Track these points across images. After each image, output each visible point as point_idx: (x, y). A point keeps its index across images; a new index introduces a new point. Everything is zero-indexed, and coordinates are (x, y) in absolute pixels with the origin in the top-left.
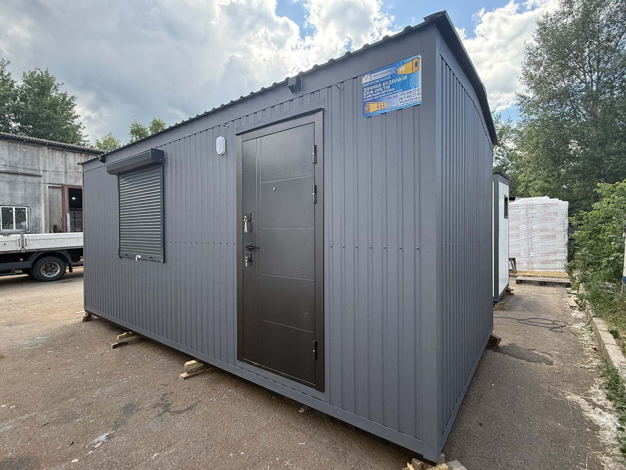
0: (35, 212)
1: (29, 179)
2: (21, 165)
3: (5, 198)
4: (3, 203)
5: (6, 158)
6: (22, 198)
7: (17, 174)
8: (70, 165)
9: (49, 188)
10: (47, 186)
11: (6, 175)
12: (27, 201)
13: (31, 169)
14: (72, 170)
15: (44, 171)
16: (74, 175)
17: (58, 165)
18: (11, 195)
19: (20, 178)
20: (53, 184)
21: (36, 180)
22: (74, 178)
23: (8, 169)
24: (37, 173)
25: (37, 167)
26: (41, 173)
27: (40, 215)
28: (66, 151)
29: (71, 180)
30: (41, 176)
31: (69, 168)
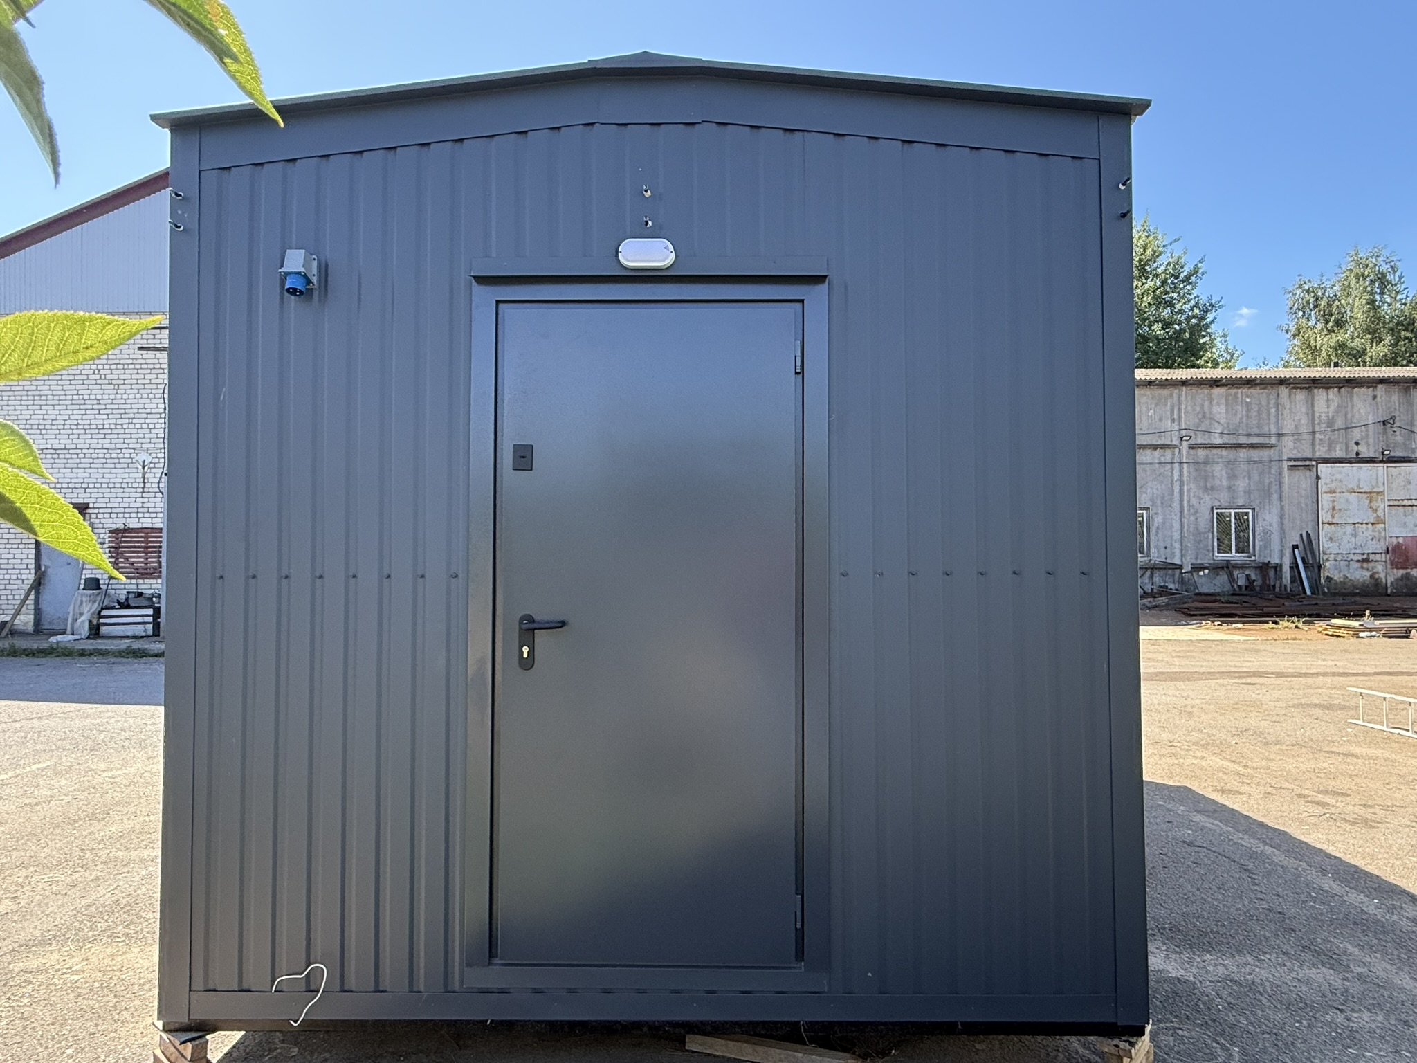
0: (1264, 520)
1: (1255, 454)
2: (1243, 430)
3: (1222, 495)
4: (1219, 504)
5: (1222, 421)
6: (1245, 492)
7: (1239, 446)
8: (1320, 416)
9: (1288, 469)
10: (1285, 465)
11: (1224, 452)
12: (1252, 496)
13: (1258, 435)
14: (1324, 426)
15: (1280, 435)
16: (1328, 437)
17: (1300, 420)
18: (1229, 488)
19: (1242, 454)
20: (1295, 460)
21: (1265, 454)
22: (1327, 442)
23: (1226, 439)
24: (1267, 441)
25: (1266, 430)
26: (1273, 440)
27: (1271, 525)
28: (1315, 388)
29: (1321, 449)
30: (1271, 446)
31: (1319, 424)
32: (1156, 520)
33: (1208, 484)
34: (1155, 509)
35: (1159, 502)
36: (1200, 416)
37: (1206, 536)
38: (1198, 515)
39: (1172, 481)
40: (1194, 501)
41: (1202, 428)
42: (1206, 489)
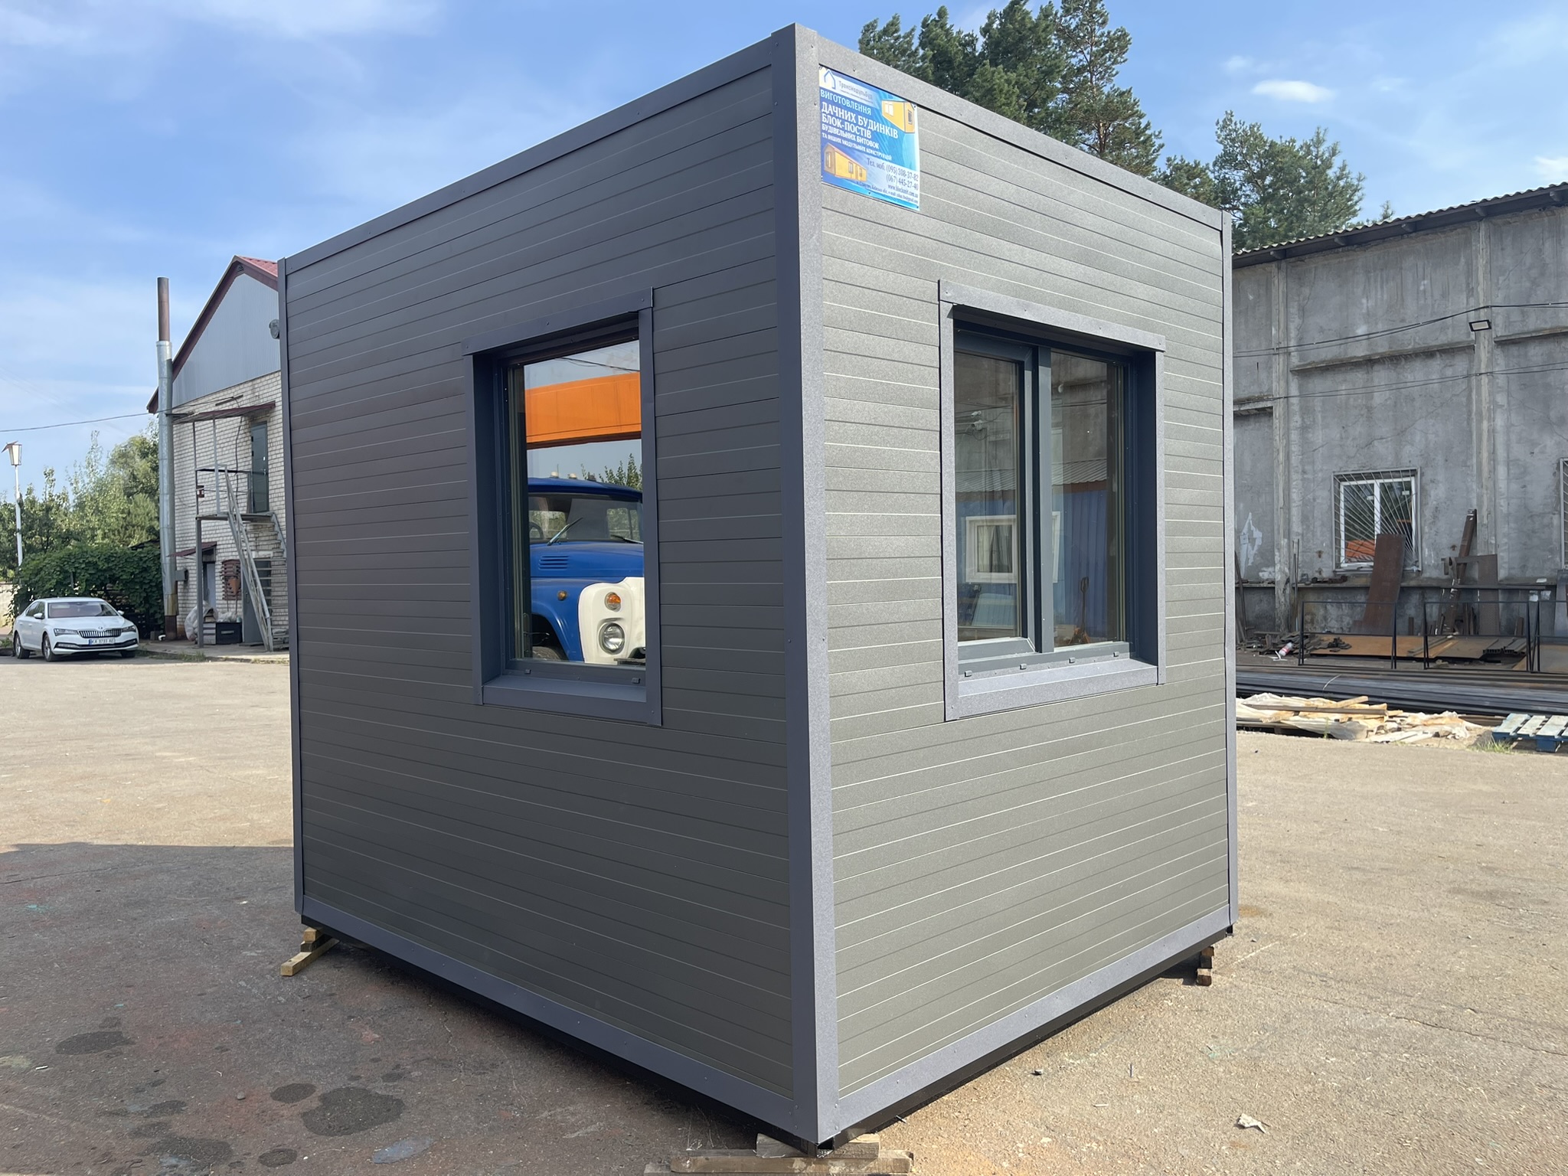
32: (1432, 493)
33: (1553, 414)
34: (1429, 475)
35: (1440, 459)
36: (1534, 273)
37: (1546, 521)
38: (1527, 478)
39: (1470, 412)
40: (1519, 451)
41: (1540, 296)
42: (1548, 424)
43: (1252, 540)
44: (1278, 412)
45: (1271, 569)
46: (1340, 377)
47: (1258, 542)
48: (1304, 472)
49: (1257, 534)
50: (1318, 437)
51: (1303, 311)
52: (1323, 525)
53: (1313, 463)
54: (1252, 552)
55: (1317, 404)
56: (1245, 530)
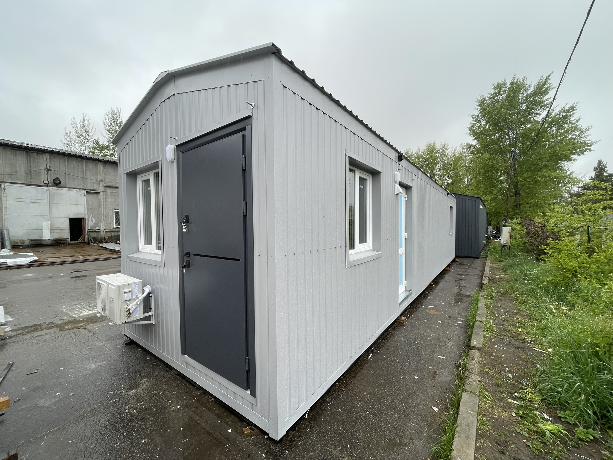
43: (92, 221)
44: (101, 193)
45: (98, 227)
46: (114, 189)
47: (94, 221)
48: (106, 207)
49: (94, 219)
50: (109, 200)
51: (105, 174)
52: (110, 218)
53: (108, 205)
54: (92, 224)
55: (109, 194)
56: (90, 218)
